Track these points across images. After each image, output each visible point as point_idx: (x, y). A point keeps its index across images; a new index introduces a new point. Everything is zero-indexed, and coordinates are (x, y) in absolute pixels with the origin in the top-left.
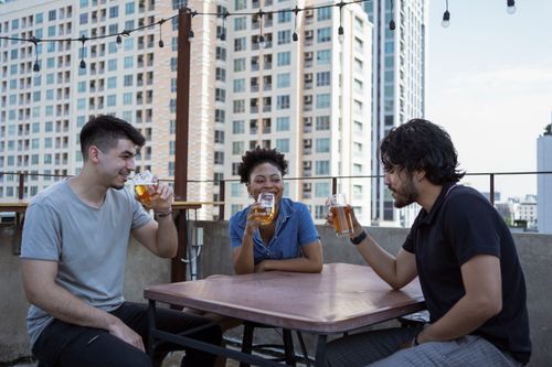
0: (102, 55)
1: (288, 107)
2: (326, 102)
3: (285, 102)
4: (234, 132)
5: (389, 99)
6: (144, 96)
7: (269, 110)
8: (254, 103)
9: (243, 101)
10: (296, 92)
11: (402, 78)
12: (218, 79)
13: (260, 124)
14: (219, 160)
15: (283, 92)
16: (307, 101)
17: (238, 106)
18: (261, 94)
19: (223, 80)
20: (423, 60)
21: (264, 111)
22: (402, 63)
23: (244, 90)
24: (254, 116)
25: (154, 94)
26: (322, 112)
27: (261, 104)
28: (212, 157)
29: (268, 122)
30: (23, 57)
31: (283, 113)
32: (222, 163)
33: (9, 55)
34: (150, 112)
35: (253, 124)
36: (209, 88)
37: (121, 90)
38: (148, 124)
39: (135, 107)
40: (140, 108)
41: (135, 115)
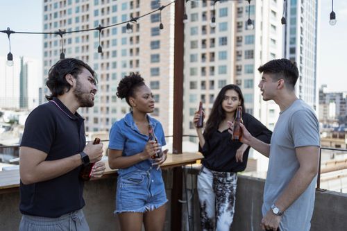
0: (108, 13)
1: (226, 44)
2: (251, 40)
3: (224, 41)
4: (191, 61)
5: (293, 36)
6: (134, 39)
7: (214, 46)
8: (204, 42)
9: (197, 41)
10: (231, 34)
11: (302, 22)
13: (208, 56)
15: (223, 34)
16: (238, 40)
17: (193, 45)
18: (208, 36)
20: (316, 9)
21: (211, 47)
22: (302, 12)
23: (197, 34)
24: (204, 51)
25: (140, 38)
26: (249, 47)
27: (208, 43)
29: (213, 54)
30: (61, 16)
31: (223, 48)
33: (53, 15)
34: (138, 50)
35: (203, 56)
37: (120, 35)
38: (137, 58)
39: (128, 46)
40: (132, 47)
41: (128, 52)
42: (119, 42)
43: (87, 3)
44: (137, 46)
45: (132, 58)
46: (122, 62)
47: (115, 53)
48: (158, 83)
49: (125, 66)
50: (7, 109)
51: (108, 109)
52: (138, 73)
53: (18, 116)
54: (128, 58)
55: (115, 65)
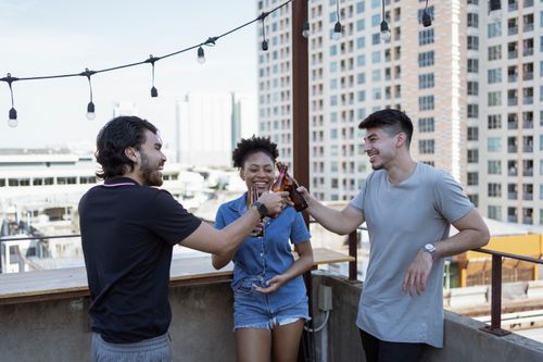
0: (351, 16)
4: (490, 82)
6: (392, 53)
7: (532, 53)
8: (512, 47)
9: (500, 47)
12: (469, 25)
13: (520, 71)
14: (473, 113)
17: (493, 53)
18: (521, 37)
19: (476, 26)
21: (525, 55)
23: (500, 34)
24: (513, 62)
25: (402, 50)
27: (520, 48)
28: (465, 111)
29: (530, 67)
32: (476, 116)
34: (398, 69)
35: (512, 71)
36: (460, 37)
37: (369, 49)
38: (397, 82)
39: (383, 65)
40: (388, 65)
41: (383, 73)
42: (368, 59)
43: (319, 3)
44: (397, 63)
45: (389, 83)
46: (374, 90)
47: (362, 78)
48: (432, 121)
49: (378, 96)
50: (214, 168)
51: (352, 164)
52: (399, 106)
53: (229, 177)
54: (383, 84)
55: (362, 95)
